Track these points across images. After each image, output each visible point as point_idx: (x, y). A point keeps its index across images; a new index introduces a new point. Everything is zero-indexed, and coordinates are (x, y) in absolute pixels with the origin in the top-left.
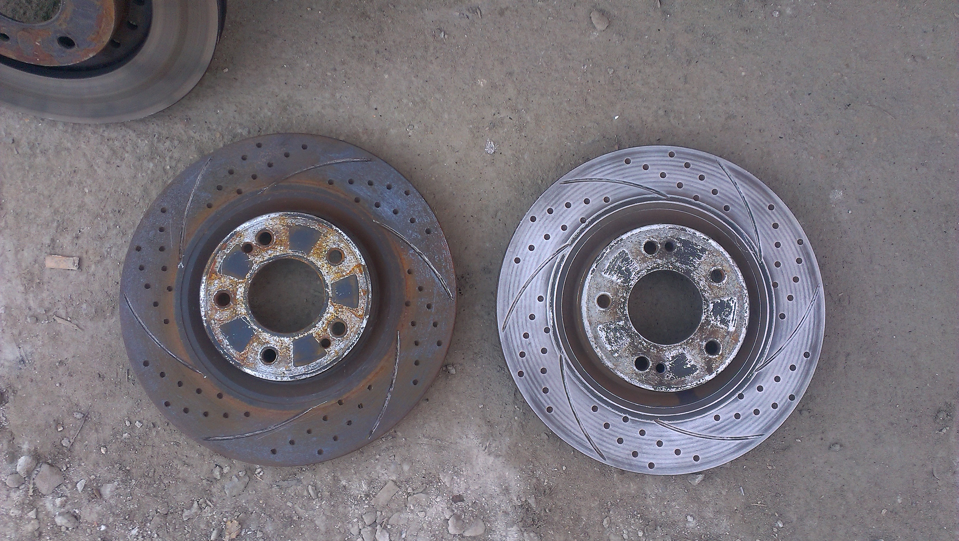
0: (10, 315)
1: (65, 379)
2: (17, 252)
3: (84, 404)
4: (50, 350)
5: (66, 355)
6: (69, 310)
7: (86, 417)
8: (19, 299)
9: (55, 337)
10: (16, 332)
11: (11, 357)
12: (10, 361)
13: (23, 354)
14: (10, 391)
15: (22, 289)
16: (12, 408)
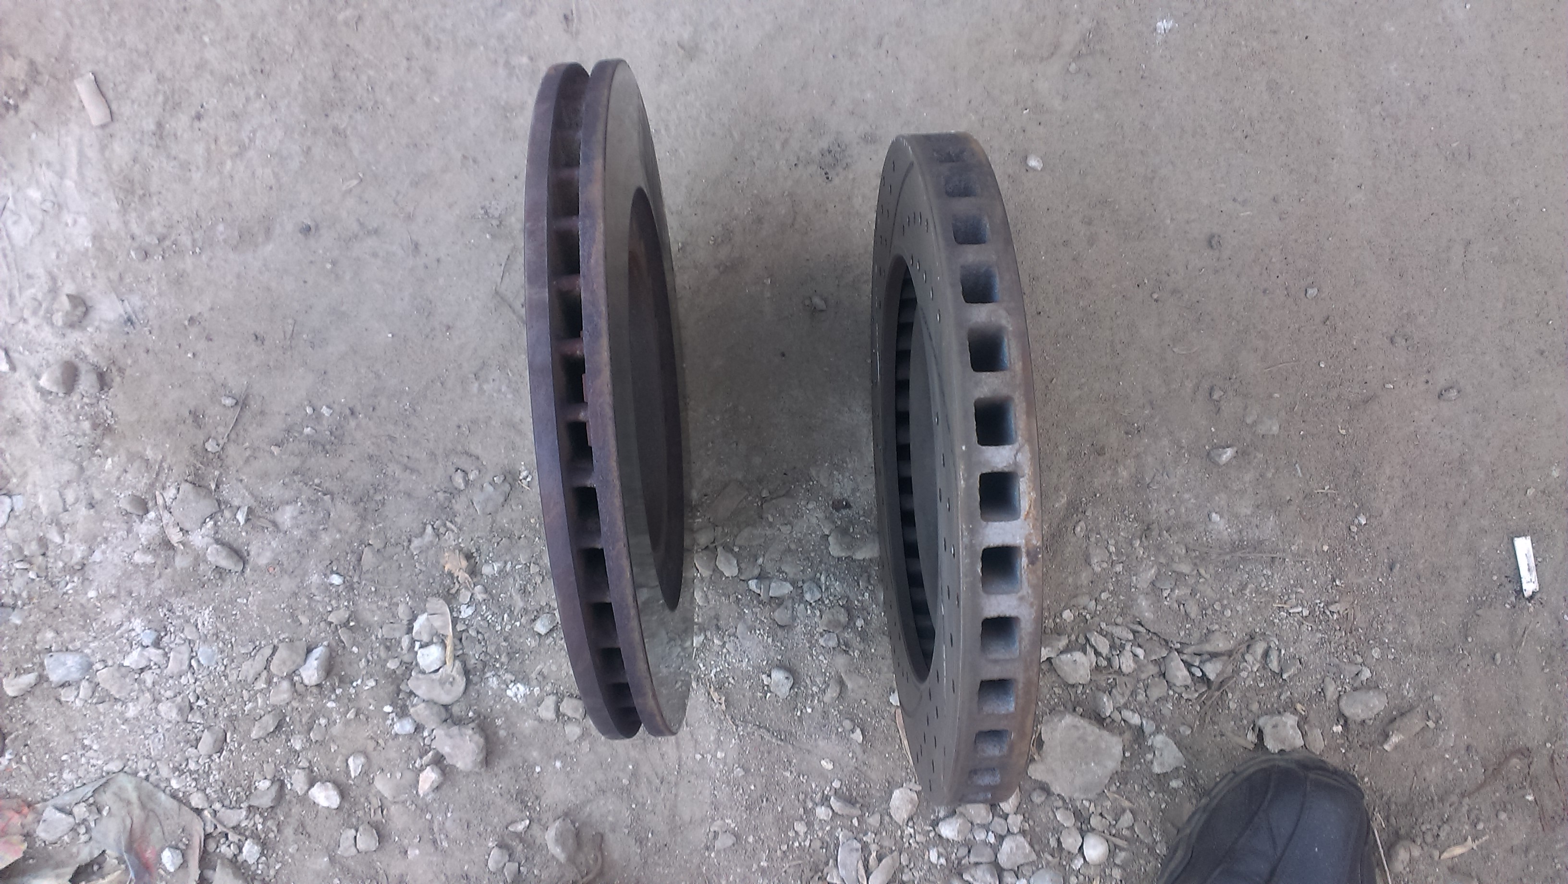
0: (102, 249)
1: (202, 345)
2: (103, 148)
3: (237, 384)
4: (173, 300)
5: (198, 308)
6: (197, 235)
7: (242, 403)
8: (115, 224)
9: (179, 280)
10: (114, 275)
11: (111, 316)
12: (110, 323)
13: (129, 310)
14: (114, 369)
15: (115, 205)
16: (121, 396)
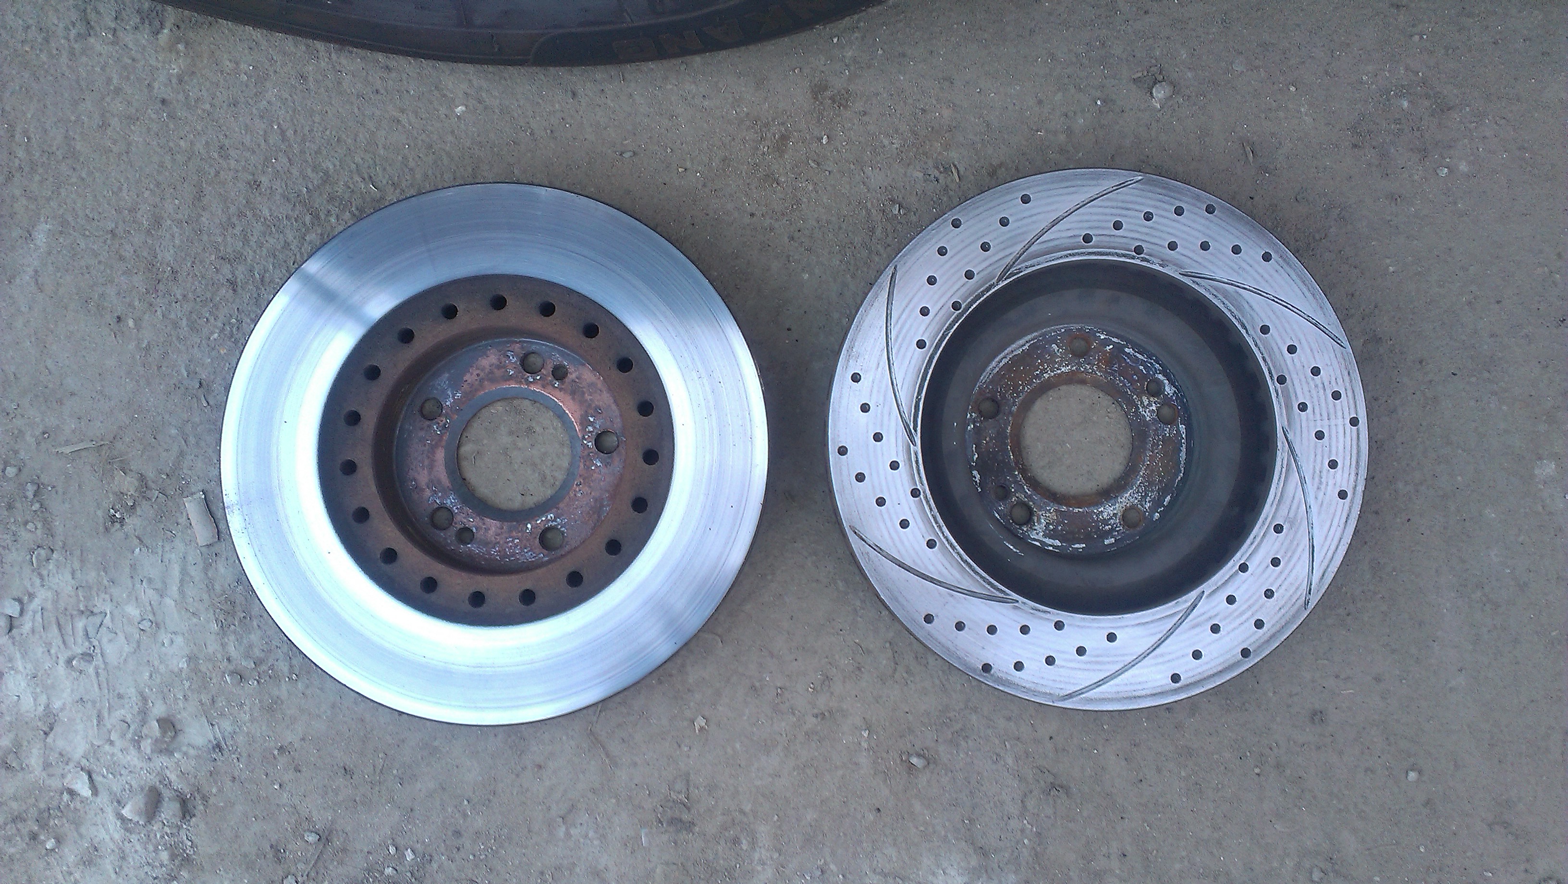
0: (196, 670)
1: (289, 776)
2: (207, 567)
3: (321, 818)
4: (264, 728)
5: (290, 737)
6: (294, 662)
7: (325, 838)
8: (213, 646)
9: (272, 708)
10: (205, 698)
11: (200, 741)
12: (198, 748)
13: (219, 735)
14: (198, 797)
15: (215, 627)
16: (202, 826)
